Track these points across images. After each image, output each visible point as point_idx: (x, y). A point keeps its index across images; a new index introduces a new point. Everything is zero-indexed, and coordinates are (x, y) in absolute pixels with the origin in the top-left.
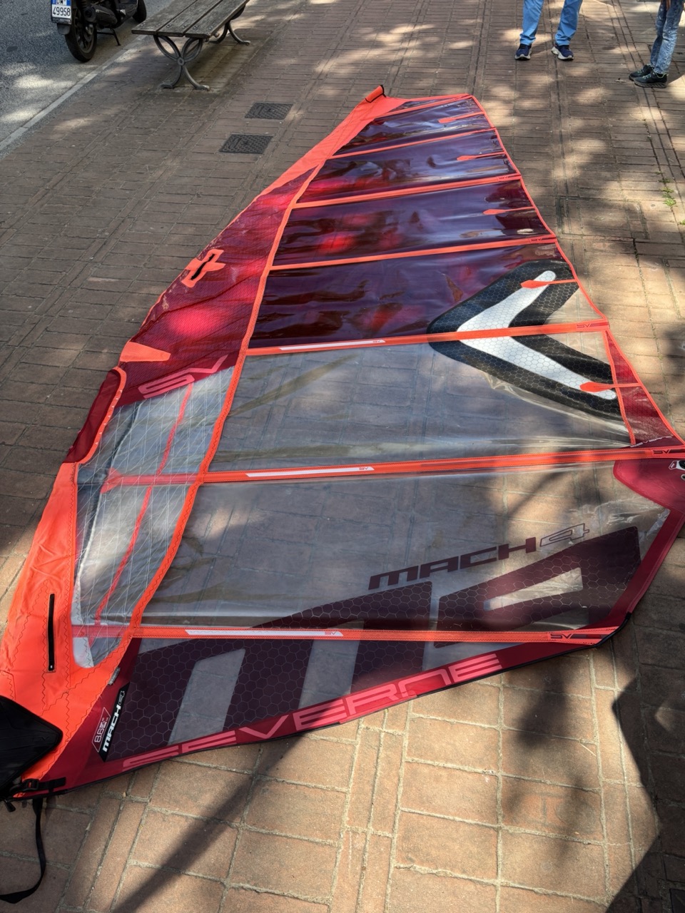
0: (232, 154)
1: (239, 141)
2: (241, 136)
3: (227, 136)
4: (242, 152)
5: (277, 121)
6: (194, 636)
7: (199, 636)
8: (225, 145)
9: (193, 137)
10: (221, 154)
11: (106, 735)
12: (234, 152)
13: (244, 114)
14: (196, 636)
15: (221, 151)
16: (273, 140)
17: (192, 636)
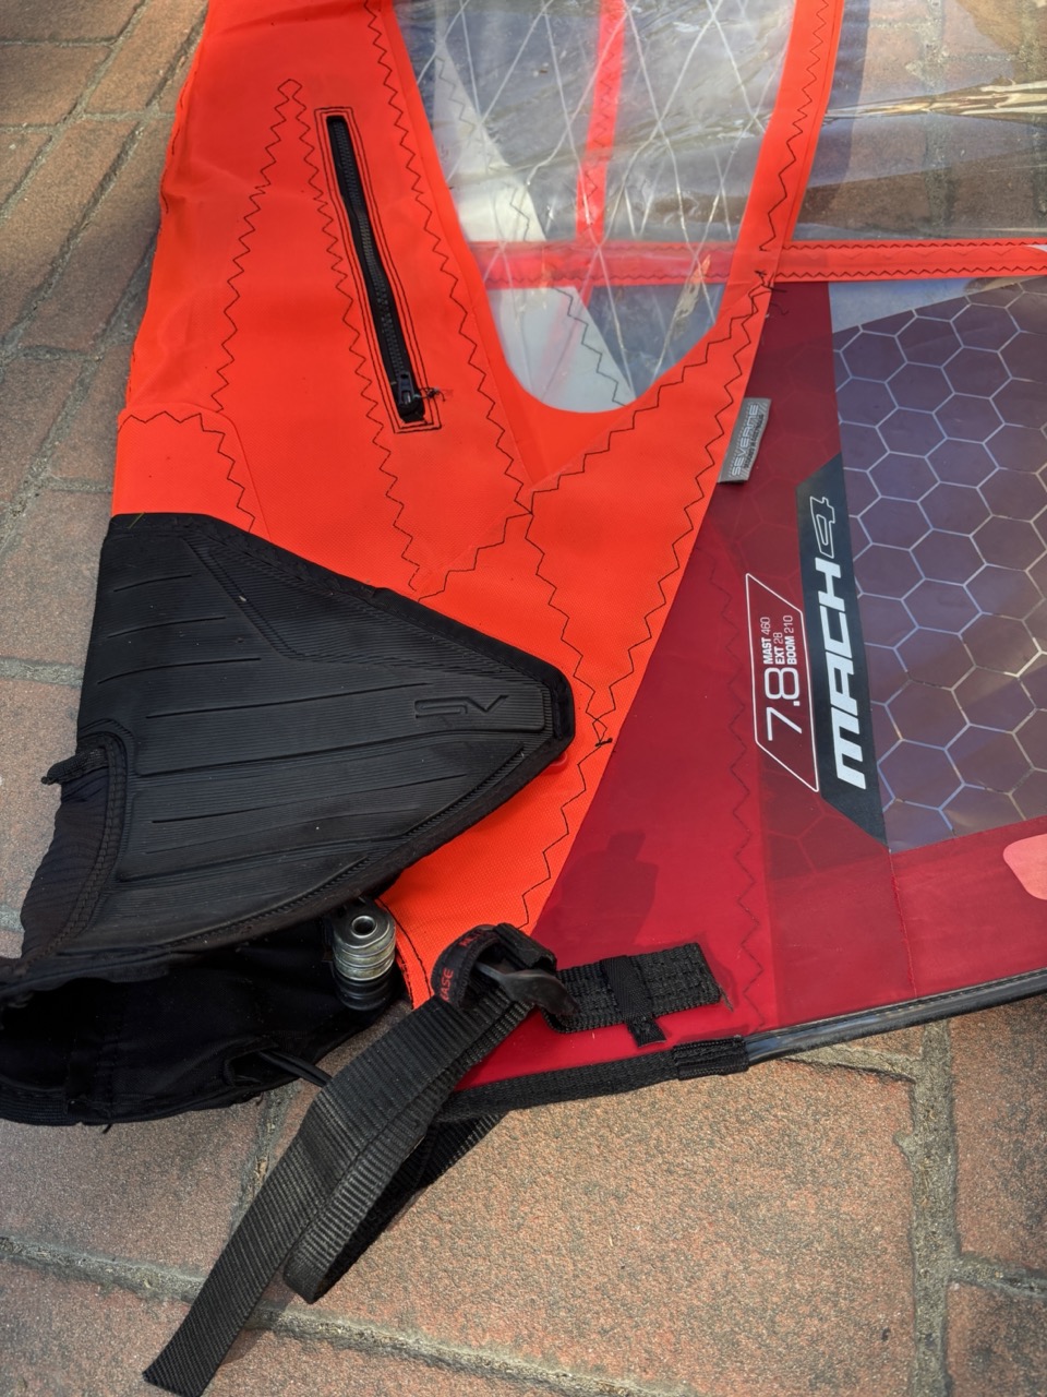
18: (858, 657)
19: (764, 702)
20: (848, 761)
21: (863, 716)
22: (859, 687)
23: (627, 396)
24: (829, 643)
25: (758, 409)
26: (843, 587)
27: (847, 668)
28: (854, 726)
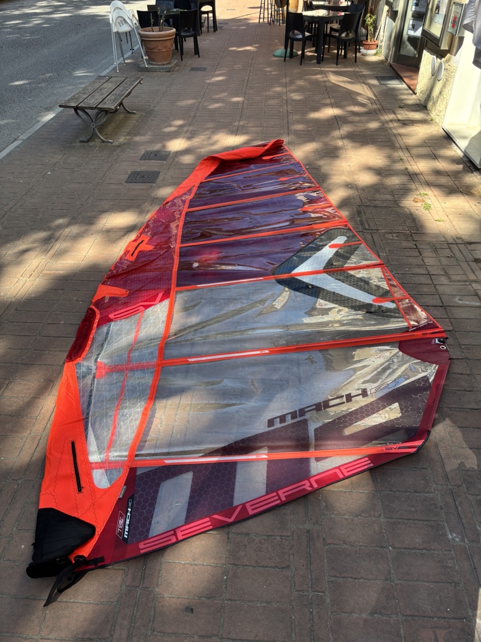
0: (135, 184)
1: (138, 175)
2: (139, 172)
3: (129, 172)
4: (141, 182)
5: (162, 161)
8: (129, 178)
9: (105, 173)
10: (127, 184)
12: (136, 182)
13: (139, 158)
15: (126, 182)
16: (161, 174)
18: (130, 522)
19: (118, 528)
20: (126, 535)
21: (129, 529)
22: (129, 525)
23: (109, 486)
24: (127, 520)
25: (125, 487)
26: (131, 512)
27: (128, 523)
28: (127, 530)
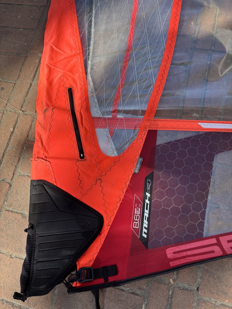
6: (208, 129)
7: (212, 129)
11: (143, 222)
14: (210, 129)
17: (206, 129)
